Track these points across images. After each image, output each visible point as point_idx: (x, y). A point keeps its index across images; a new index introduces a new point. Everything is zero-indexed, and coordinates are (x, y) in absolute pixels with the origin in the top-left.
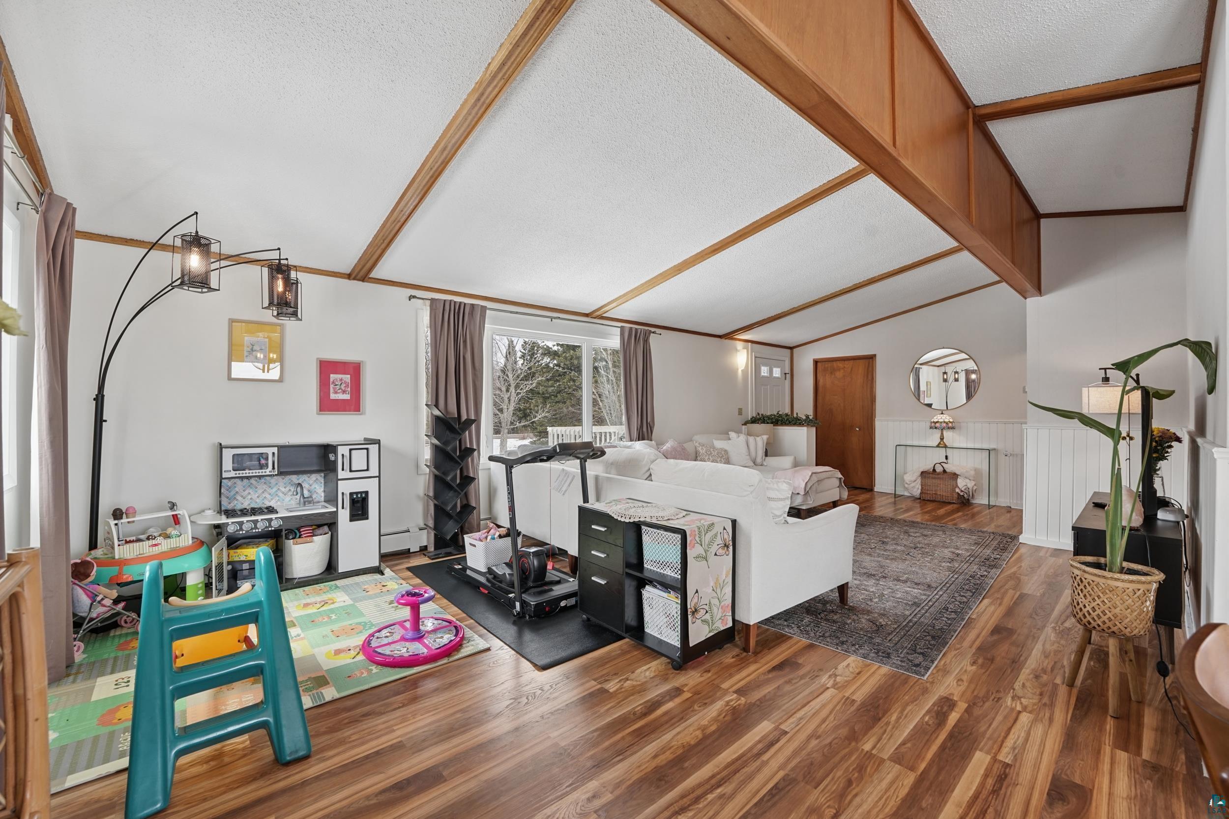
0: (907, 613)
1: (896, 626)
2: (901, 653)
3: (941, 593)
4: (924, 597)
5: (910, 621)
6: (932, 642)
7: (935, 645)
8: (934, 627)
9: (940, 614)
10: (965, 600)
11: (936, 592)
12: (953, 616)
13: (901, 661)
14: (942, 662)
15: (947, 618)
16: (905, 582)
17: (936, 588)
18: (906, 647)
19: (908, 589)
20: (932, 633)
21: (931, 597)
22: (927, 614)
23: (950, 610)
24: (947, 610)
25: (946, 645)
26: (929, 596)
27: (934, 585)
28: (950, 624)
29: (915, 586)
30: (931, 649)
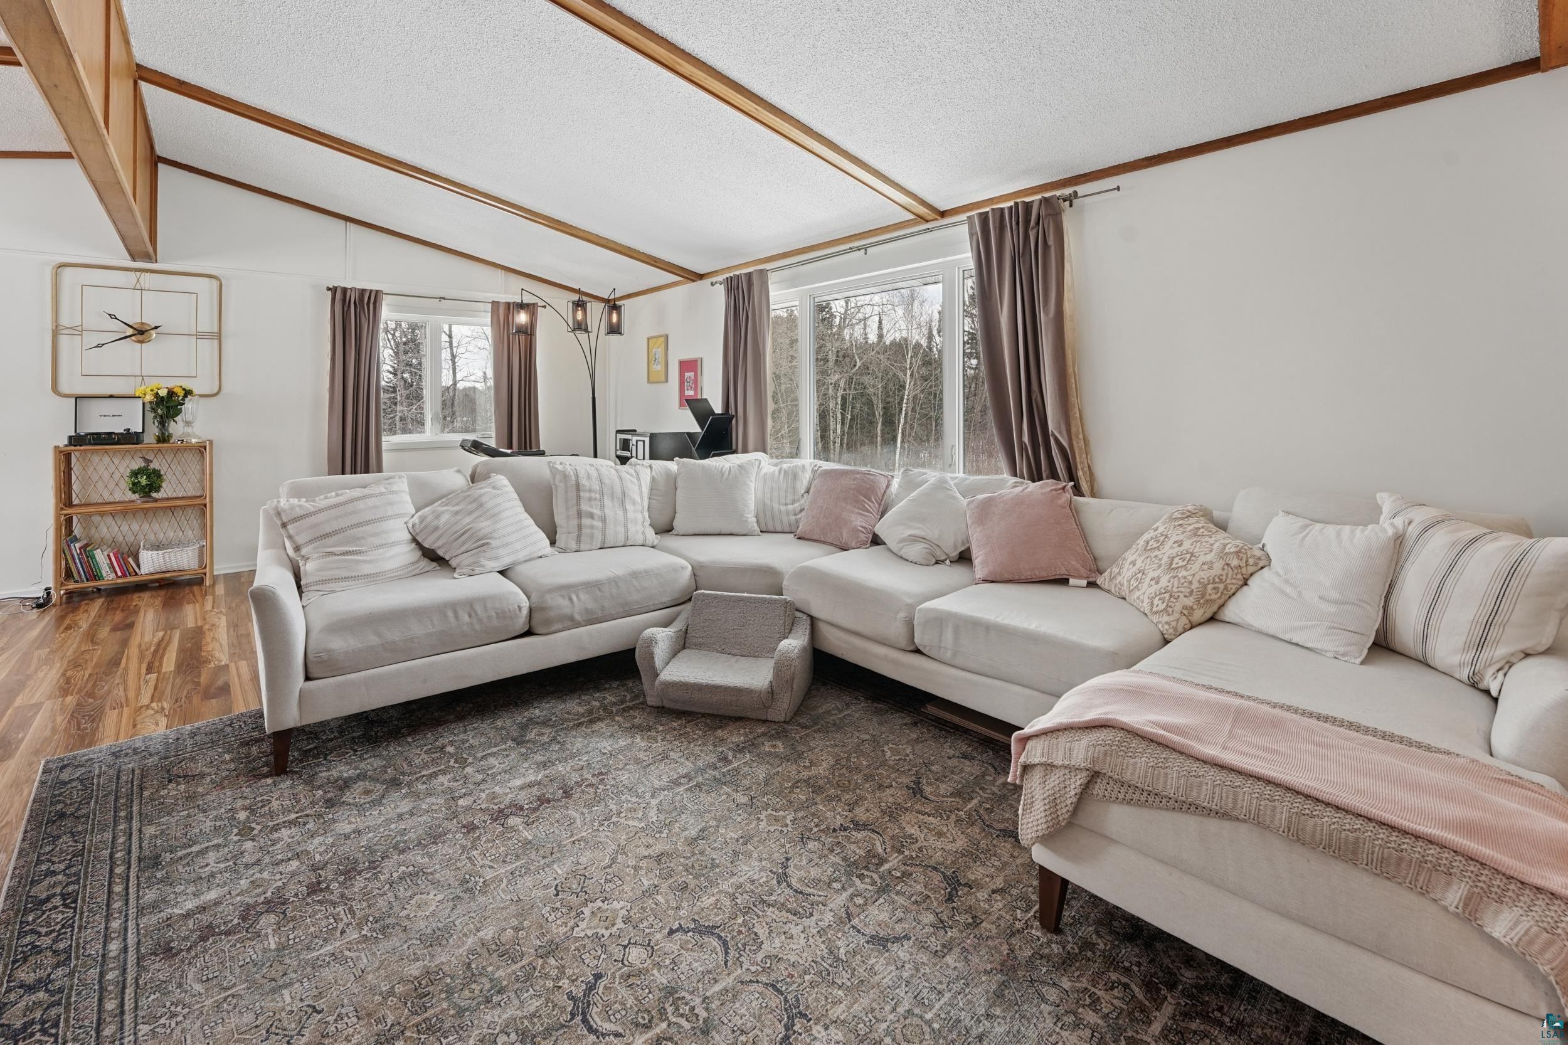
0: (150, 830)
1: (146, 794)
2: (100, 767)
3: (114, 947)
4: (150, 896)
5: (129, 818)
6: (59, 807)
7: (52, 804)
8: (73, 835)
9: (78, 874)
10: (25, 975)
11: (131, 939)
12: (40, 891)
13: (92, 759)
14: (25, 793)
15: (54, 873)
16: (248, 913)
17: (139, 959)
18: (99, 776)
19: (212, 895)
20: (69, 823)
21: (132, 911)
22: (106, 853)
23: (57, 901)
24: (64, 897)
25: (31, 816)
26: (141, 911)
27: (158, 969)
28: (39, 862)
29: (205, 918)
30: (55, 796)
